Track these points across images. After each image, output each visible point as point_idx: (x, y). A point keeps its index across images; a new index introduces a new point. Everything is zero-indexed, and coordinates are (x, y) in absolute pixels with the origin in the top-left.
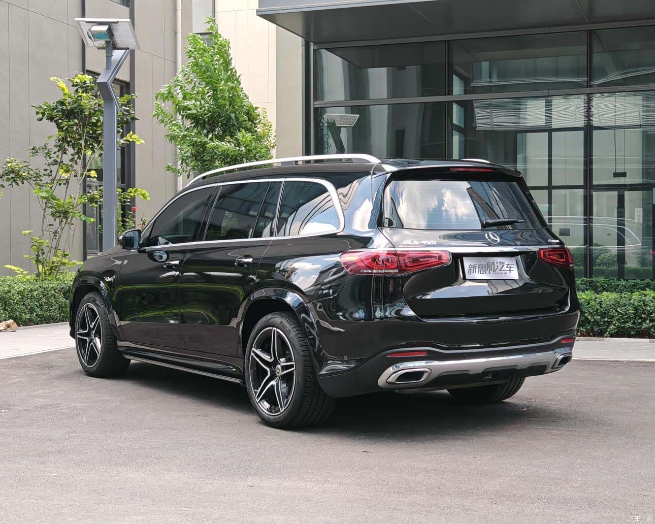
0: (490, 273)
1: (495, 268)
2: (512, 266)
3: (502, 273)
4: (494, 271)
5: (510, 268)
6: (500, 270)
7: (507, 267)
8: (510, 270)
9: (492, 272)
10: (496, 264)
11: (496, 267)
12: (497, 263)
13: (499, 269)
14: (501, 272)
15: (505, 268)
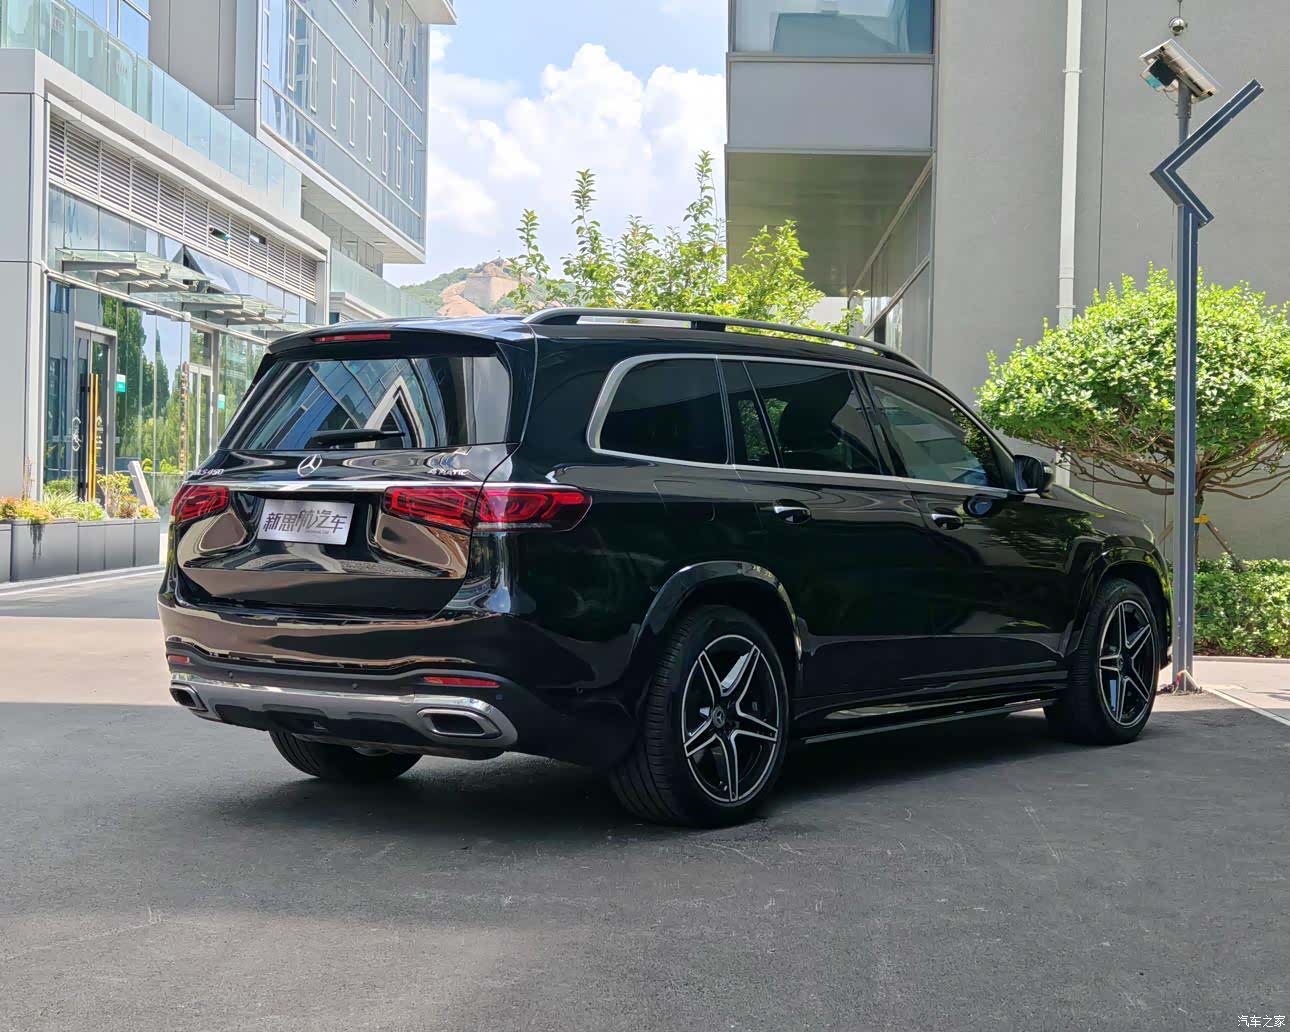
0: (298, 531)
1: (312, 521)
2: (342, 520)
3: (319, 532)
4: (308, 527)
5: (338, 522)
6: (319, 526)
7: (333, 522)
8: (335, 528)
9: (303, 528)
10: (315, 514)
11: (314, 519)
12: (318, 512)
13: (316, 524)
14: (318, 529)
15: (329, 523)
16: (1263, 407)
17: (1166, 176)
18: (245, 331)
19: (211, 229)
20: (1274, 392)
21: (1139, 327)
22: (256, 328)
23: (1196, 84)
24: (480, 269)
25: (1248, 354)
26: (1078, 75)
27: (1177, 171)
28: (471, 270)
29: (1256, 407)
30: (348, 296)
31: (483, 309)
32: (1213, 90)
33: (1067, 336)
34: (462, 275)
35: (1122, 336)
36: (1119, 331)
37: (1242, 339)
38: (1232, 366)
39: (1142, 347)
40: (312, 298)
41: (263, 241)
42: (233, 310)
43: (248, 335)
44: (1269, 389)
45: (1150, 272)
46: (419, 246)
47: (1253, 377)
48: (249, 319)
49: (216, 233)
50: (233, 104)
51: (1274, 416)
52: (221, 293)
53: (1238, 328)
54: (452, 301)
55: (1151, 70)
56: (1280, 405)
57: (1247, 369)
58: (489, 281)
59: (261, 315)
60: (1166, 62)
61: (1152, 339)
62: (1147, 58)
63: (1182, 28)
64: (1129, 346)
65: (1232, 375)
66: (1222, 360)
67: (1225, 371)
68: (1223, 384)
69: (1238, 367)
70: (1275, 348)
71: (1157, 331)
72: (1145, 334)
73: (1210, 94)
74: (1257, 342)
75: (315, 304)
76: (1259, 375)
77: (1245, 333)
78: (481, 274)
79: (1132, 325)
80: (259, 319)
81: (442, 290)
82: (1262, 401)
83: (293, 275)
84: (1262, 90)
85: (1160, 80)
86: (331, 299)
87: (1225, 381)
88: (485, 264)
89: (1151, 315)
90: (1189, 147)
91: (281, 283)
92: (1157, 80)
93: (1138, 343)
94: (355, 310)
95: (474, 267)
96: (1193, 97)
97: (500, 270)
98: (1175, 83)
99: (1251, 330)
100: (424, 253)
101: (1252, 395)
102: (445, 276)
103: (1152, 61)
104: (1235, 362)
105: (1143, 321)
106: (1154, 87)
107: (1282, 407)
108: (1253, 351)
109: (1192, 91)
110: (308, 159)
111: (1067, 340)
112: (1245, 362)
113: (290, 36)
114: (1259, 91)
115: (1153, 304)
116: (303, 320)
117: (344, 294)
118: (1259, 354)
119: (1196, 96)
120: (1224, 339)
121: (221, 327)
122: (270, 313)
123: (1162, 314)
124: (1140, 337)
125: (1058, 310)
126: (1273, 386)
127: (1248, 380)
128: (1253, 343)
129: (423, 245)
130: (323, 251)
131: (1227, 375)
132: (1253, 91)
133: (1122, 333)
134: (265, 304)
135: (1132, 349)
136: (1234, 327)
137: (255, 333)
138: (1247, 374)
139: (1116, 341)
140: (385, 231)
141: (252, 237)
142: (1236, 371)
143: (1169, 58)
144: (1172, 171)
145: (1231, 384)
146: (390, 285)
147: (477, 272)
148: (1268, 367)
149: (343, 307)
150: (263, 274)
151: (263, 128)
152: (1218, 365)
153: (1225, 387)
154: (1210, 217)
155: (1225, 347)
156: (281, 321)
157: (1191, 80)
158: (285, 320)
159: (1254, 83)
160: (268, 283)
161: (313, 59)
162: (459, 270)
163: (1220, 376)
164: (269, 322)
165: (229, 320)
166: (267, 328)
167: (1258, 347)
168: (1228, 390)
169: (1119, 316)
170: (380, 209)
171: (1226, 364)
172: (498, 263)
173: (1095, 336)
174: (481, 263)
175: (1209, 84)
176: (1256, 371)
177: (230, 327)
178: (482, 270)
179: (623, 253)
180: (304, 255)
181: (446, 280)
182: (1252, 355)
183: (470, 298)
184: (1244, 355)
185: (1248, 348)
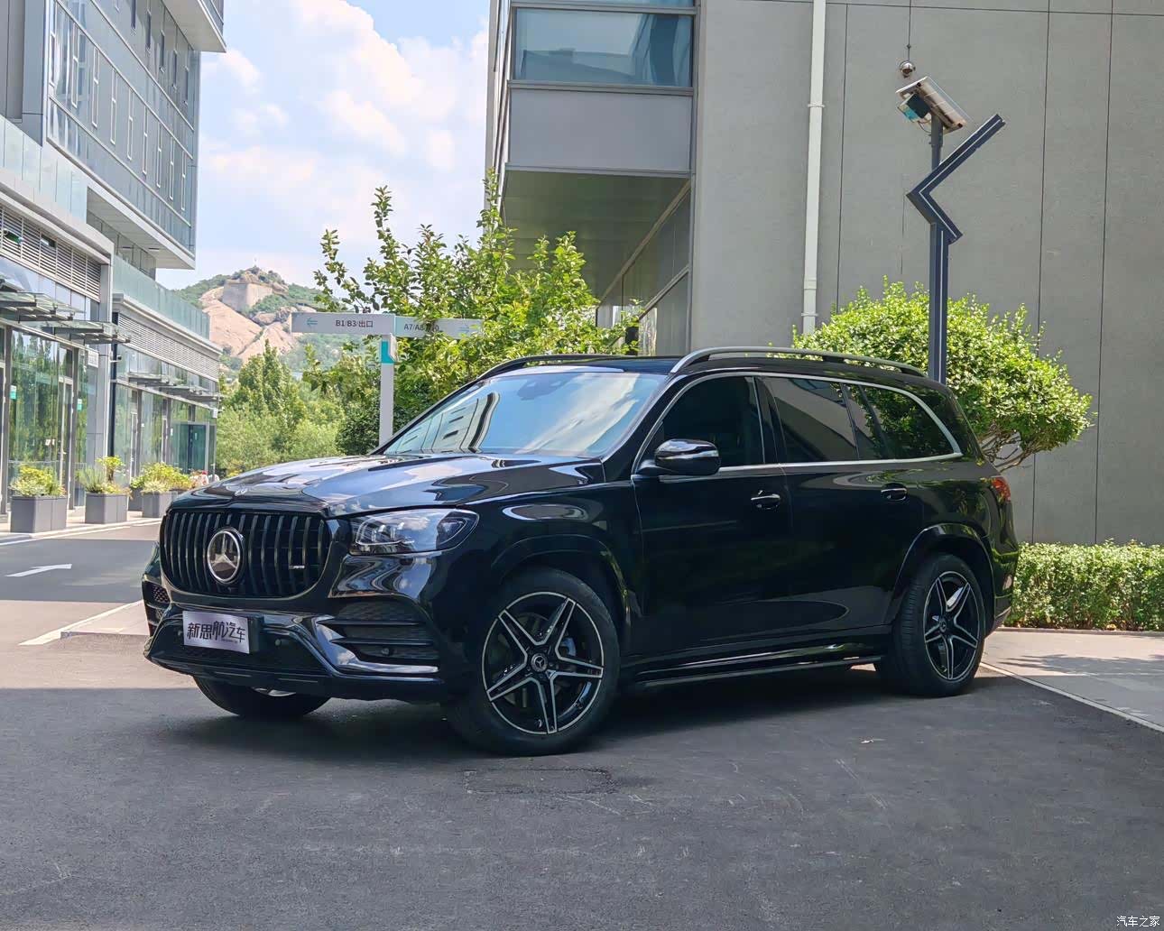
16: (990, 405)
17: (921, 198)
18: (35, 327)
19: (5, 232)
20: (1000, 392)
21: (881, 333)
22: (44, 324)
23: (947, 117)
24: (238, 276)
25: (976, 357)
26: (821, 109)
27: (931, 193)
28: (228, 277)
29: (984, 405)
30: (126, 297)
31: (239, 312)
32: (963, 122)
33: (816, 340)
34: (221, 281)
35: (867, 342)
36: (864, 336)
37: (971, 345)
38: (963, 368)
39: (884, 350)
40: (96, 298)
41: (52, 244)
42: (26, 308)
43: (38, 331)
44: (995, 389)
45: (886, 285)
46: (190, 253)
47: (981, 379)
48: (40, 316)
49: (9, 235)
50: (21, 118)
51: (1000, 412)
52: (15, 291)
53: (968, 335)
54: (211, 305)
55: (908, 103)
56: (1006, 403)
57: (975, 371)
58: (246, 287)
59: (53, 312)
60: (921, 96)
61: (892, 344)
62: (903, 93)
63: (911, 71)
64: (873, 350)
65: (963, 376)
66: (955, 363)
67: (957, 373)
68: (956, 385)
69: (968, 370)
70: (1000, 352)
71: (897, 337)
72: (886, 339)
73: (960, 126)
74: (984, 347)
75: (99, 303)
76: (986, 376)
77: (974, 339)
78: (238, 281)
79: (874, 331)
80: (50, 316)
81: (201, 294)
82: (989, 399)
83: (79, 275)
84: (1004, 124)
85: (916, 112)
86: (114, 299)
87: (957, 381)
88: (242, 272)
89: (891, 323)
90: (941, 171)
91: (69, 283)
92: (913, 112)
93: (881, 347)
94: (133, 311)
95: (231, 274)
96: (944, 128)
97: (256, 277)
98: (928, 116)
99: (979, 337)
100: (194, 259)
101: (981, 395)
102: (205, 282)
103: (908, 96)
104: (966, 365)
105: (885, 328)
106: (910, 118)
107: (1006, 405)
108: (980, 356)
109: (943, 124)
110: (90, 171)
111: (816, 344)
112: (974, 365)
113: (74, 57)
114: (1002, 124)
115: (893, 312)
116: (88, 317)
117: (123, 295)
118: (986, 358)
119: (947, 127)
120: (956, 345)
121: (14, 323)
122: (61, 311)
123: (901, 322)
124: (882, 342)
125: (803, 317)
126: (999, 386)
127: (975, 381)
128: (980, 348)
129: (194, 253)
130: (108, 256)
131: (958, 376)
132: (996, 124)
133: (866, 338)
134: (56, 303)
135: (875, 352)
136: (963, 334)
137: (44, 329)
138: (975, 375)
139: (861, 345)
140: (159, 238)
141: (42, 240)
142: (966, 373)
143: (924, 93)
144: (926, 194)
145: (962, 384)
146: (164, 288)
147: (235, 279)
148: (994, 370)
149: (121, 308)
150: (53, 275)
151: (48, 140)
152: (951, 367)
153: (957, 388)
154: (959, 235)
155: (957, 352)
156: (70, 319)
157: (942, 113)
158: (74, 318)
159: (997, 117)
160: (57, 283)
161: (95, 79)
162: (217, 276)
163: (953, 377)
164: (59, 319)
165: (21, 317)
166: (54, 324)
167: (984, 351)
168: (960, 389)
169: (863, 323)
170: (154, 218)
171: (958, 367)
172: (254, 271)
173: (841, 341)
174: (238, 271)
175: (958, 115)
176: (984, 373)
177: (21, 323)
178: (239, 277)
179: (418, 259)
180: (90, 258)
181: (205, 286)
182: (980, 359)
183: (228, 302)
184: (973, 358)
185: (975, 353)
